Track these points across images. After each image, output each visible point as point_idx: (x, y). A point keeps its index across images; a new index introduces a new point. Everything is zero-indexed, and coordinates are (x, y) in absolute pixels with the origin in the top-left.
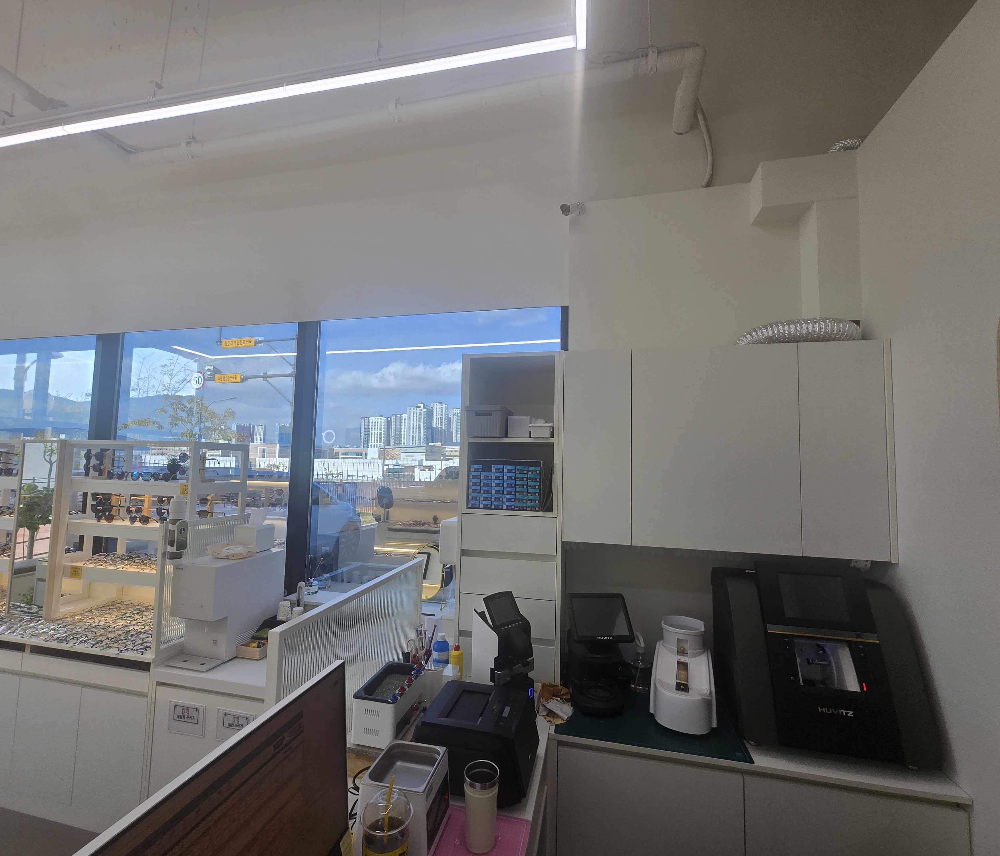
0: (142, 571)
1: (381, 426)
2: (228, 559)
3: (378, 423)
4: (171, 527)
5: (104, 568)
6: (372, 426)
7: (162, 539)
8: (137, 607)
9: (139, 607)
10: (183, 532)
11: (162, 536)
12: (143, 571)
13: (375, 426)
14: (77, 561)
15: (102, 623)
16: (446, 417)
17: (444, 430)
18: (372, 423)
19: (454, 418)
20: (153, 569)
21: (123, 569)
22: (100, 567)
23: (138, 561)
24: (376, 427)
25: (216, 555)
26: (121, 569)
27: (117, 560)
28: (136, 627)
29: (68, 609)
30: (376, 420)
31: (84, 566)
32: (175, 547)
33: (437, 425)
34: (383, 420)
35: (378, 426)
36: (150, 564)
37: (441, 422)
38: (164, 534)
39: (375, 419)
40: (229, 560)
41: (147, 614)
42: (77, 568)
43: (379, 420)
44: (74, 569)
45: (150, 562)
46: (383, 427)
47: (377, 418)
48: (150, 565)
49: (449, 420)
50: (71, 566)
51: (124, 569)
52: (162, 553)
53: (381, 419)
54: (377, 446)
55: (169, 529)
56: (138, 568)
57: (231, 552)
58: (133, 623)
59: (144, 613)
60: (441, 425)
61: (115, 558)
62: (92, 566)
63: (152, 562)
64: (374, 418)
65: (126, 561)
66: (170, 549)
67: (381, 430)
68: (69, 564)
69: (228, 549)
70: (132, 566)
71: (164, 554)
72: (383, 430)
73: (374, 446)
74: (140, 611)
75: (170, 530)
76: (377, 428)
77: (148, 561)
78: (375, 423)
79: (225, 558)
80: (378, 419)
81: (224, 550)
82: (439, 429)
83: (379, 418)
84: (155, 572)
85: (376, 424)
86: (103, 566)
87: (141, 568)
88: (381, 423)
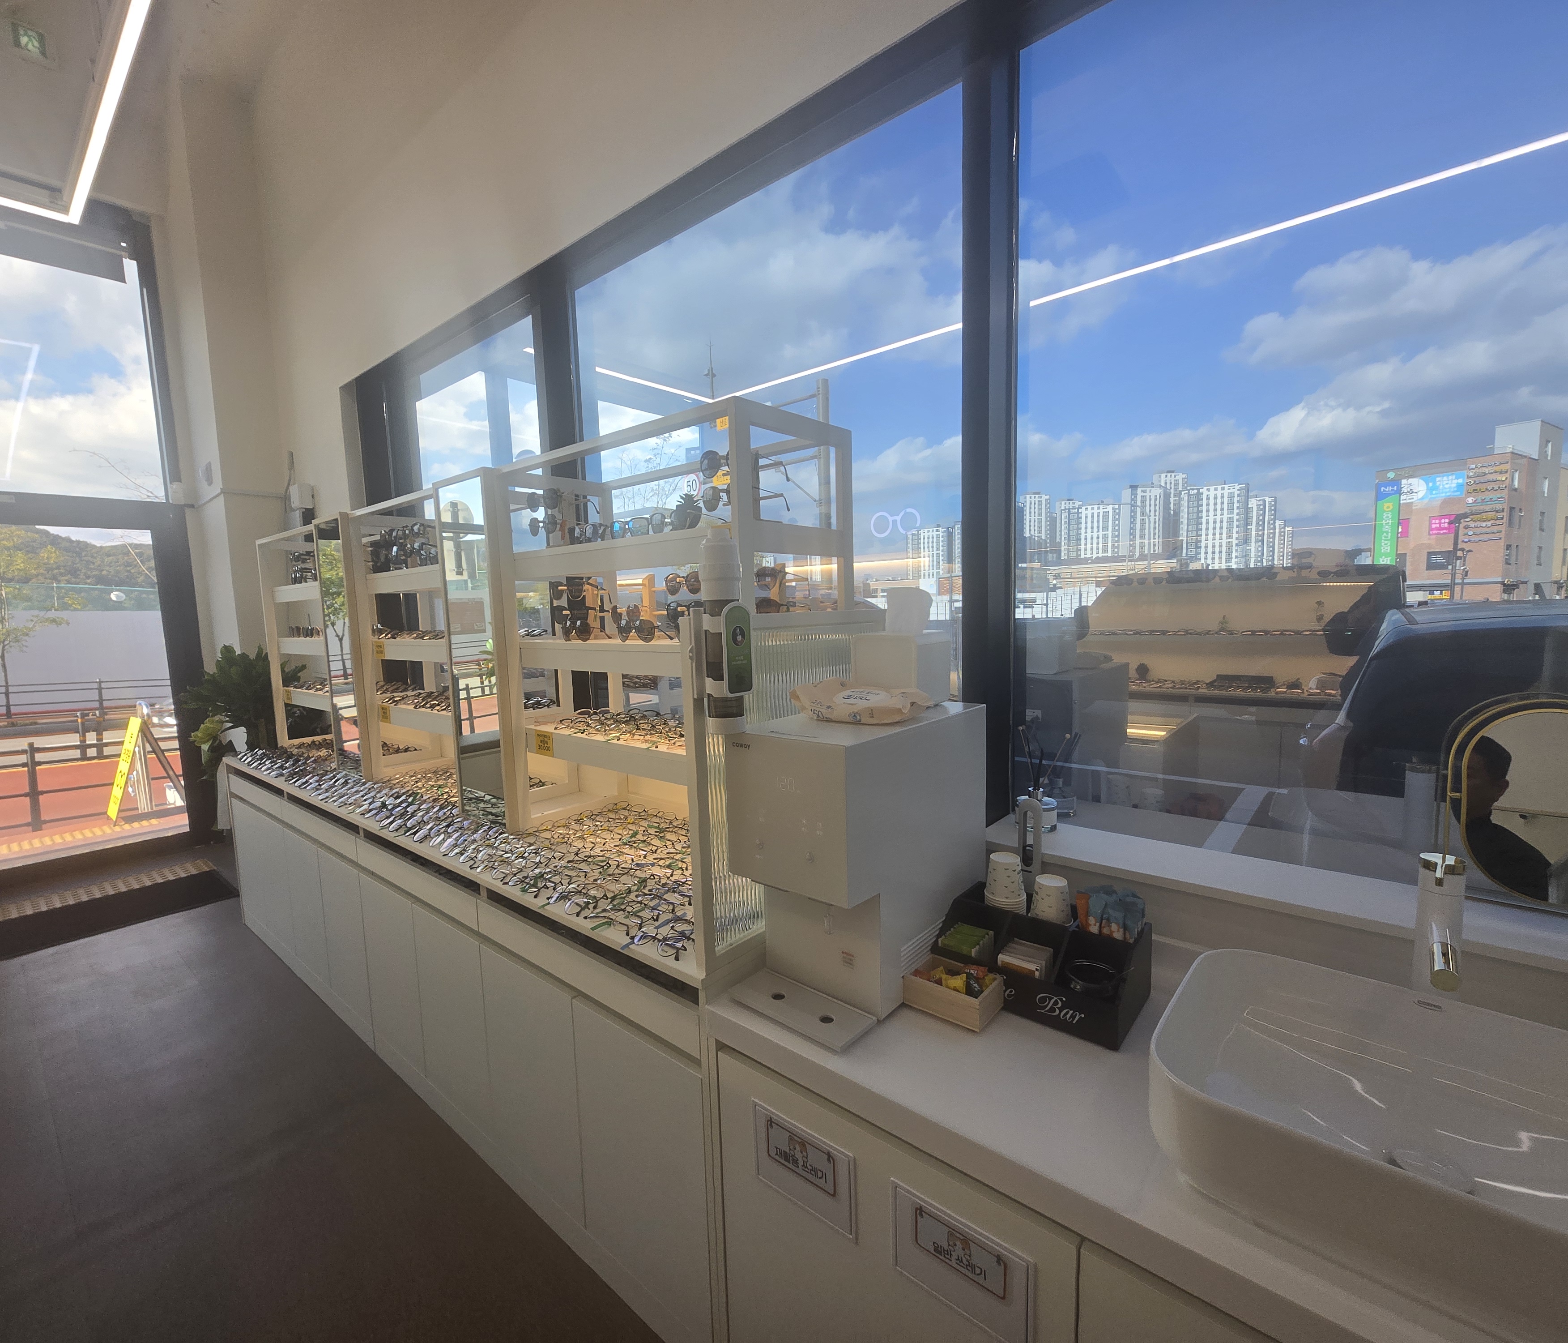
0: (654, 748)
1: (938, 542)
2: (858, 723)
3: (933, 538)
4: (708, 623)
5: (587, 737)
6: (924, 543)
7: (691, 658)
8: (655, 819)
9: (658, 820)
10: (739, 638)
11: (691, 651)
12: (657, 747)
13: (928, 543)
14: (546, 723)
15: (597, 851)
16: (1049, 517)
17: (1045, 540)
18: (924, 539)
19: (1063, 517)
20: (674, 743)
21: (619, 742)
22: (580, 735)
23: (645, 727)
24: (931, 545)
25: (826, 712)
26: (615, 741)
27: (609, 723)
28: (656, 871)
29: (545, 813)
30: (931, 534)
31: (556, 731)
32: (725, 683)
33: (1032, 533)
34: (940, 533)
35: (933, 542)
36: (667, 732)
37: (1040, 527)
38: (693, 644)
39: (929, 531)
40: (860, 726)
41: (673, 837)
42: (545, 736)
43: (935, 533)
44: (541, 738)
45: (667, 729)
46: (941, 544)
47: (931, 530)
48: (668, 735)
49: (1052, 522)
50: (537, 731)
51: (621, 742)
52: (694, 699)
53: (937, 531)
54: (933, 575)
55: (705, 628)
56: (646, 741)
57: (862, 704)
58: (651, 858)
59: (669, 836)
60: (1040, 532)
61: (606, 719)
62: (567, 732)
63: (670, 729)
64: (926, 530)
65: (624, 725)
66: (711, 687)
67: (938, 549)
68: (532, 727)
69: (849, 697)
70: (636, 737)
71: (698, 703)
72: (941, 548)
73: (929, 575)
74: (659, 829)
75: (706, 631)
76: (933, 547)
77: (664, 726)
78: (929, 538)
79: (851, 720)
80: (933, 531)
81: (839, 699)
82: (1036, 539)
83: (935, 529)
84: (682, 752)
85: (931, 540)
86: (585, 733)
87: (651, 741)
88: (938, 537)
